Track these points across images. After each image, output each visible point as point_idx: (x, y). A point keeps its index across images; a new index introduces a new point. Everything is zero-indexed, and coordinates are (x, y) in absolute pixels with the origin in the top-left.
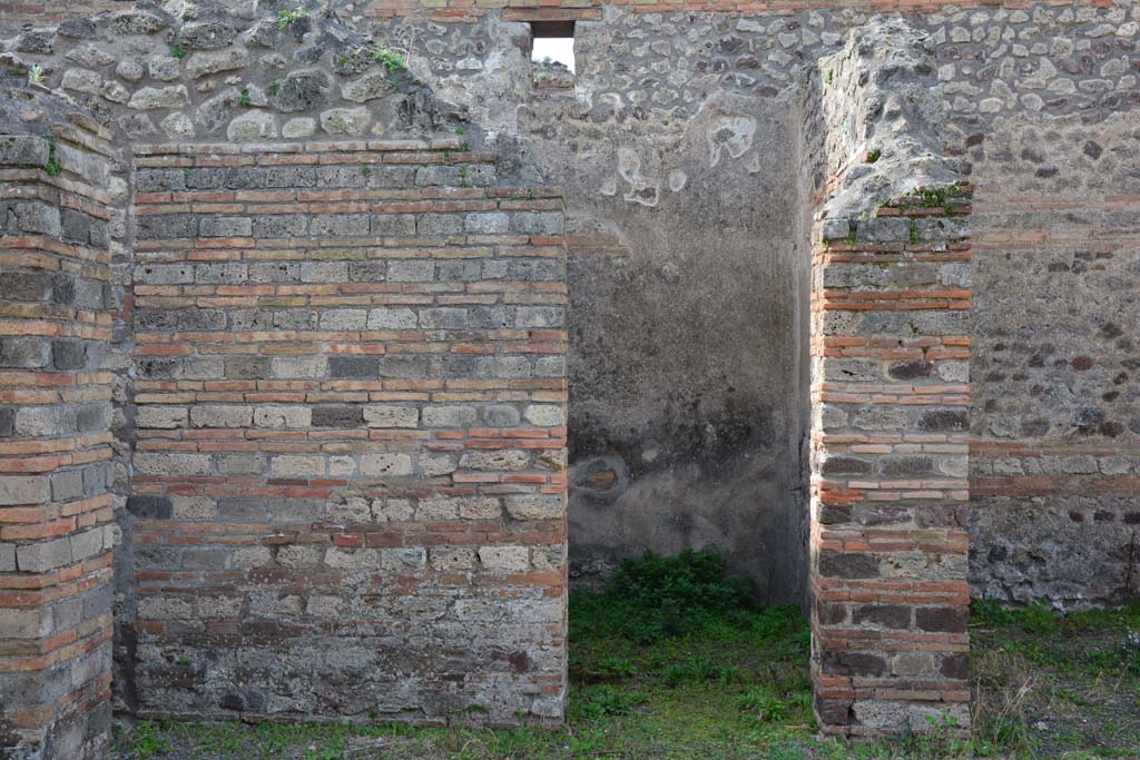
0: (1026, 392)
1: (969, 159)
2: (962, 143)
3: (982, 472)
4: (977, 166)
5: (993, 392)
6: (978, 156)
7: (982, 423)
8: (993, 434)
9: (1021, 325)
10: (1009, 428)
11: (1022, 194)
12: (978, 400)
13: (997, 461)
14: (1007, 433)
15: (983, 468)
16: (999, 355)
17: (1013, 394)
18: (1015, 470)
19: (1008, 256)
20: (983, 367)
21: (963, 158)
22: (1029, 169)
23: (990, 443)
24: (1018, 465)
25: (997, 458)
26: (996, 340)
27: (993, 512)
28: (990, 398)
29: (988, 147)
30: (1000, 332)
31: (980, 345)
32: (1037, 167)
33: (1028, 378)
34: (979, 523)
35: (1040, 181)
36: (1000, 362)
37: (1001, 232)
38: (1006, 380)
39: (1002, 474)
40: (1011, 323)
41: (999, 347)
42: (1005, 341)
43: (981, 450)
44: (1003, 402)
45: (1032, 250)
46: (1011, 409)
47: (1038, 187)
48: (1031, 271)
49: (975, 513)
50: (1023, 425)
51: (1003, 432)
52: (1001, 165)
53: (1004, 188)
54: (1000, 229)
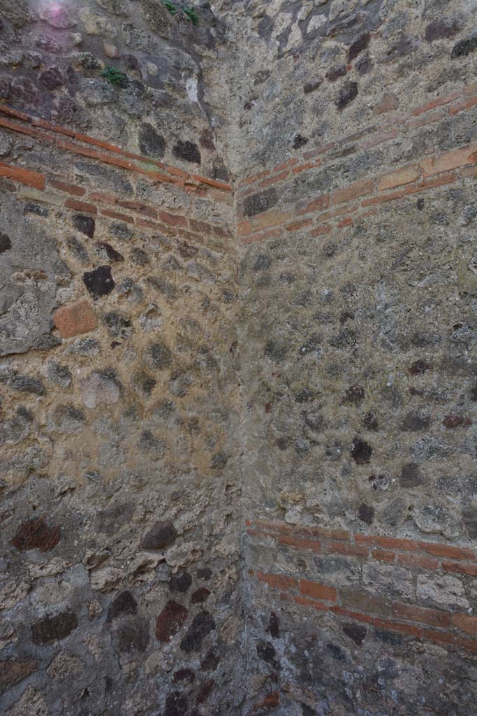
0: (467, 450)
1: (352, 76)
2: (342, 59)
3: (398, 593)
4: (363, 81)
5: (412, 450)
6: (364, 67)
7: (397, 505)
8: (416, 526)
9: (453, 322)
10: (441, 518)
11: (433, 96)
12: (390, 463)
13: (421, 577)
14: (438, 527)
15: (399, 586)
16: (420, 381)
17: (445, 454)
18: (453, 600)
19: (420, 205)
20: (395, 405)
21: (344, 78)
22: (441, 52)
23: (410, 542)
24: (459, 589)
25: (421, 572)
26: (411, 356)
27: (418, 669)
28: (408, 460)
29: (376, 47)
30: (419, 341)
31: (390, 365)
32: (451, 44)
33: (469, 423)
34: (397, 682)
35: (458, 64)
36: (421, 394)
37: (406, 167)
38: (434, 428)
39: (429, 603)
40: (434, 322)
41: (419, 368)
42: (427, 354)
43: (397, 553)
44: (430, 468)
45: (457, 184)
46: (445, 482)
47: (455, 74)
48: (462, 221)
49: (391, 664)
50: (465, 514)
51: (432, 525)
52: (396, 65)
53: (403, 98)
54: (404, 163)
